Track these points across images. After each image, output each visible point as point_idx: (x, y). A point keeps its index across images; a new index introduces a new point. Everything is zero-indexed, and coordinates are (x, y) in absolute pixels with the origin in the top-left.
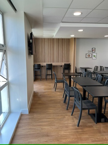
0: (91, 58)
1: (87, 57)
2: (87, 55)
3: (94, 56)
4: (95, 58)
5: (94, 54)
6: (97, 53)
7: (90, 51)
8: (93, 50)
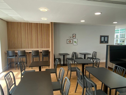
0: (72, 43)
1: (68, 42)
2: (68, 41)
3: (75, 42)
4: (76, 44)
5: (75, 40)
6: (77, 39)
7: (71, 37)
8: (74, 36)
